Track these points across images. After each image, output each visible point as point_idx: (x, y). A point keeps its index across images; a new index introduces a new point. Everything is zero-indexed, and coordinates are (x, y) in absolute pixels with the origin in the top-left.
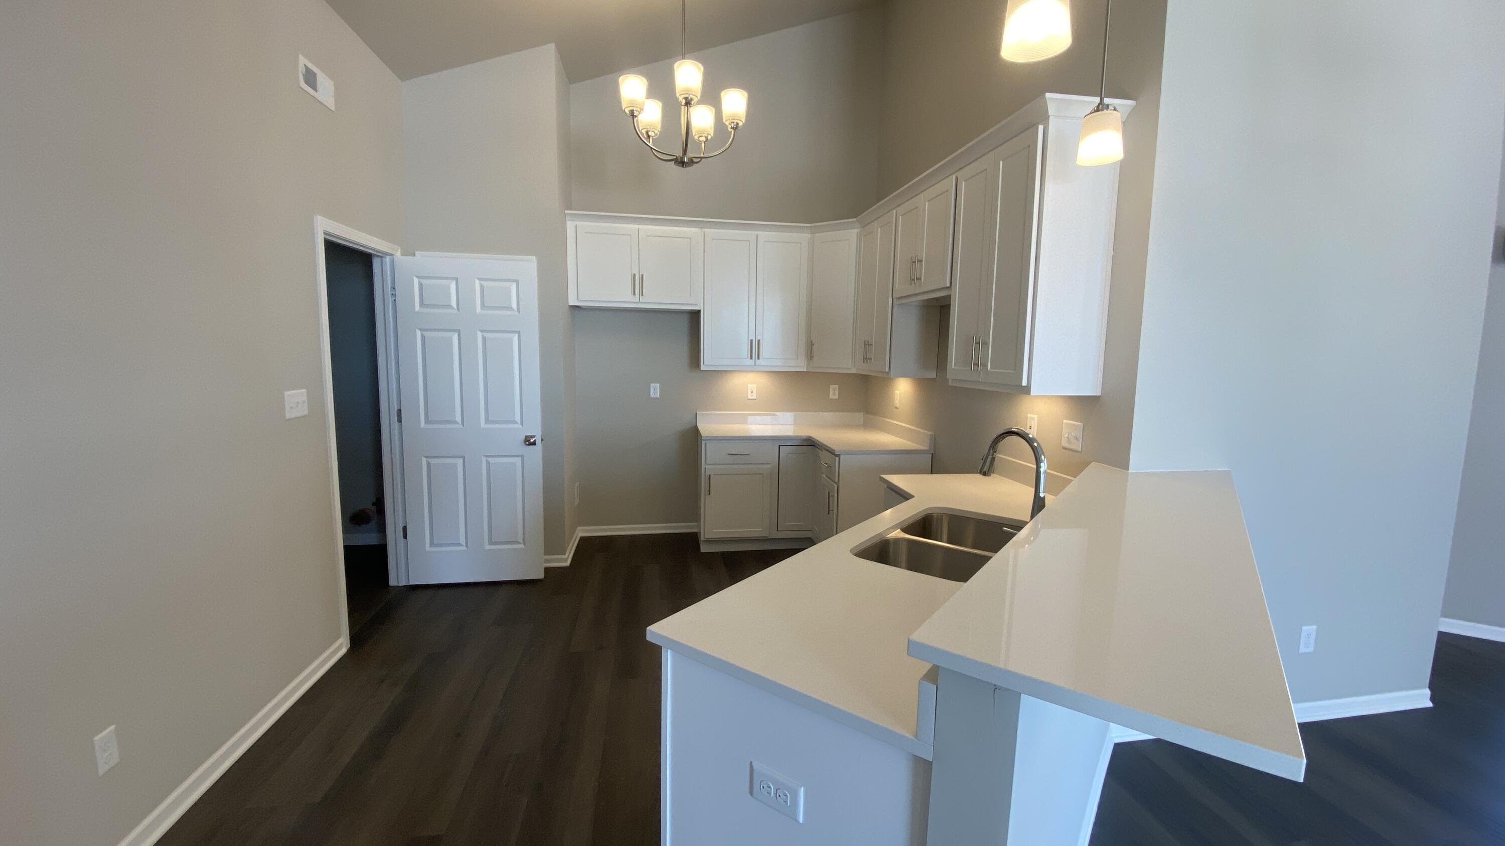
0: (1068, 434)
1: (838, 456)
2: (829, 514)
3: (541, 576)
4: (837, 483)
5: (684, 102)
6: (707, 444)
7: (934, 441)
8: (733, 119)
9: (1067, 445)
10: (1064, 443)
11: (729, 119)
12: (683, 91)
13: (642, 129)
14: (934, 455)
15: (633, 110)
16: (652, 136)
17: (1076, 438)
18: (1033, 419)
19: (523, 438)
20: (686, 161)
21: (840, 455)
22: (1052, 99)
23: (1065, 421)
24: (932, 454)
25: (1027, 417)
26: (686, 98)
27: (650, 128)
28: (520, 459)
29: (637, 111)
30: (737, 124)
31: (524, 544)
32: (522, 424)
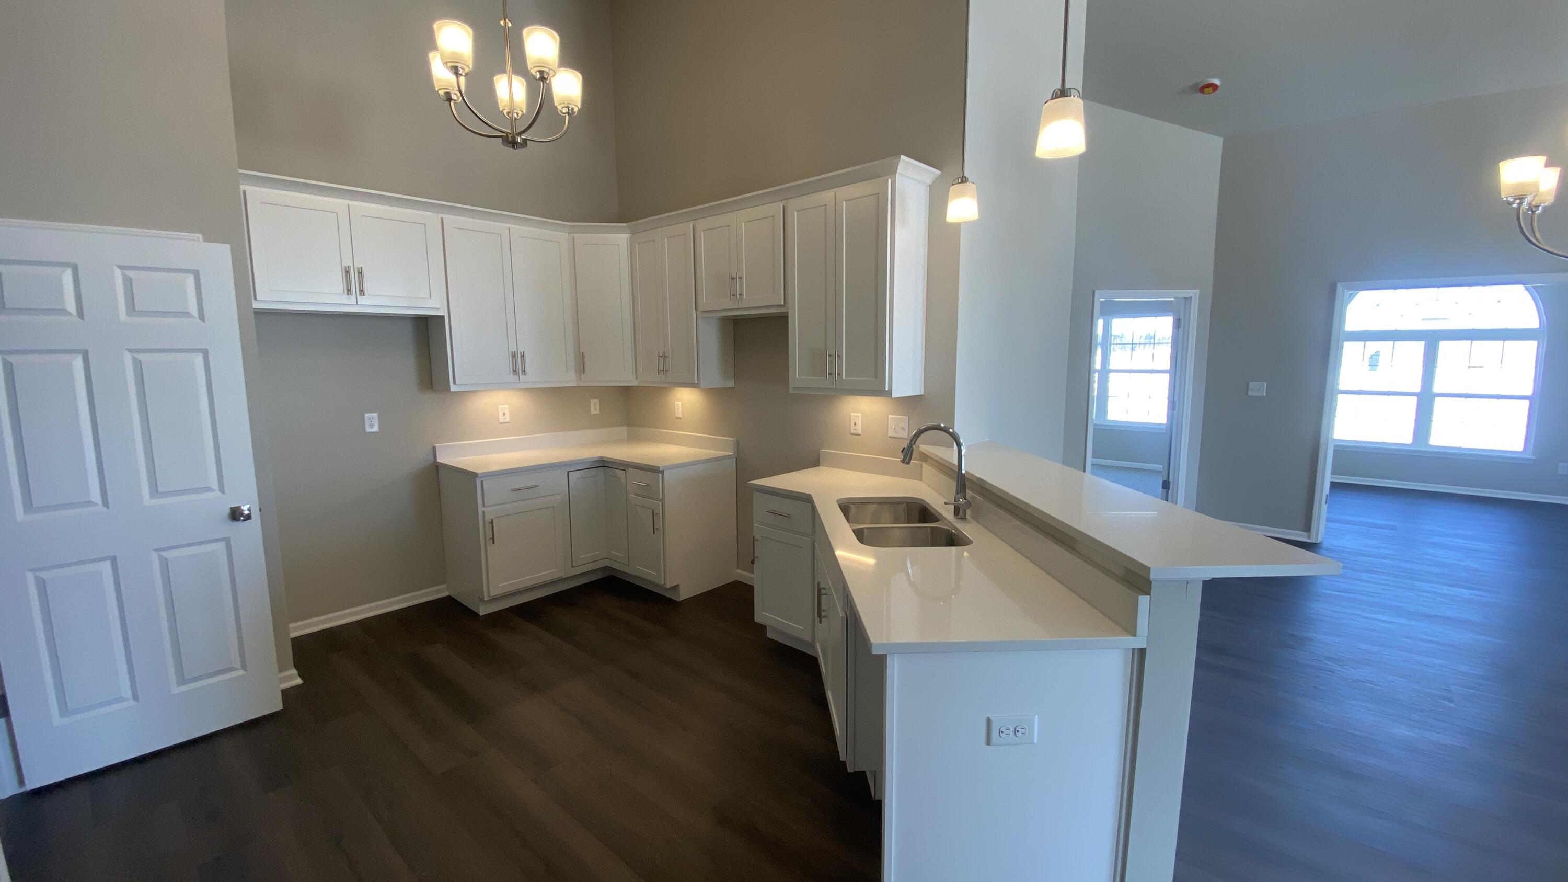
0: (895, 426)
1: (662, 472)
2: (654, 533)
3: (278, 705)
4: (663, 500)
5: (538, 76)
6: (484, 482)
7: (738, 447)
8: (569, 104)
9: (894, 435)
10: (891, 433)
11: (564, 103)
12: (537, 63)
13: (439, 90)
14: (738, 459)
15: (457, 67)
16: (454, 100)
17: (903, 428)
18: (857, 417)
19: (228, 511)
20: (519, 141)
21: (663, 471)
22: (904, 160)
23: (890, 416)
24: (736, 458)
25: (850, 416)
26: (541, 72)
27: (453, 90)
28: (223, 544)
29: (462, 68)
30: (573, 109)
31: (244, 667)
32: (222, 490)
